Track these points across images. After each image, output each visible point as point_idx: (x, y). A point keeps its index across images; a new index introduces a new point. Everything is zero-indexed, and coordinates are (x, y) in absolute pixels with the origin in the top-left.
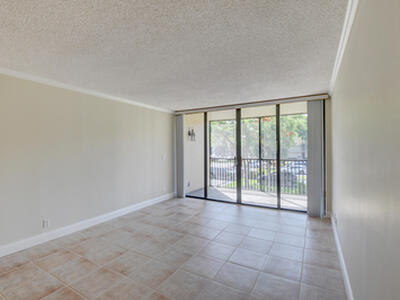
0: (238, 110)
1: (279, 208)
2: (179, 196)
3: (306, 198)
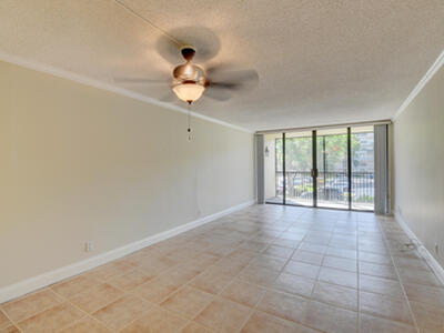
1: (350, 210)
2: (260, 202)
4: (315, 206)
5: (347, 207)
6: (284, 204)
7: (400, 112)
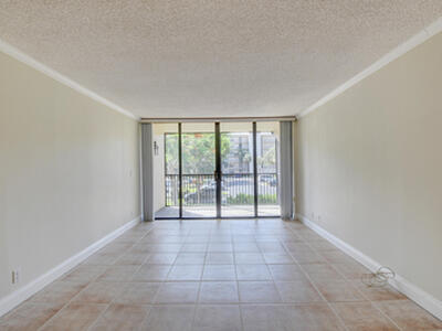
0: (217, 124)
1: (256, 217)
2: (147, 219)
3: (279, 206)
4: (219, 217)
5: (253, 214)
6: (181, 218)
7: (312, 108)
